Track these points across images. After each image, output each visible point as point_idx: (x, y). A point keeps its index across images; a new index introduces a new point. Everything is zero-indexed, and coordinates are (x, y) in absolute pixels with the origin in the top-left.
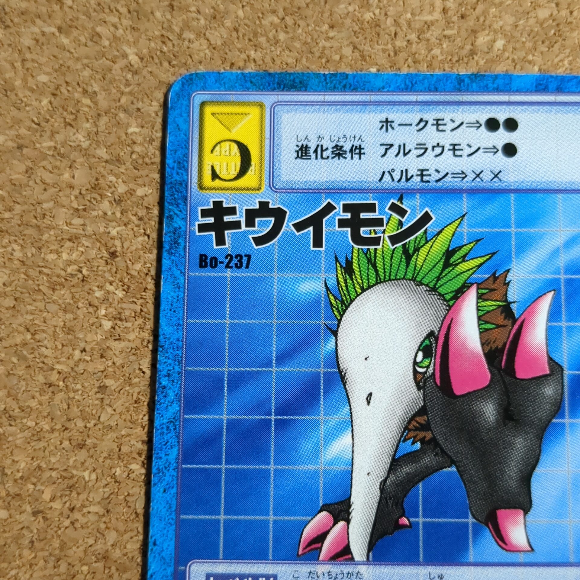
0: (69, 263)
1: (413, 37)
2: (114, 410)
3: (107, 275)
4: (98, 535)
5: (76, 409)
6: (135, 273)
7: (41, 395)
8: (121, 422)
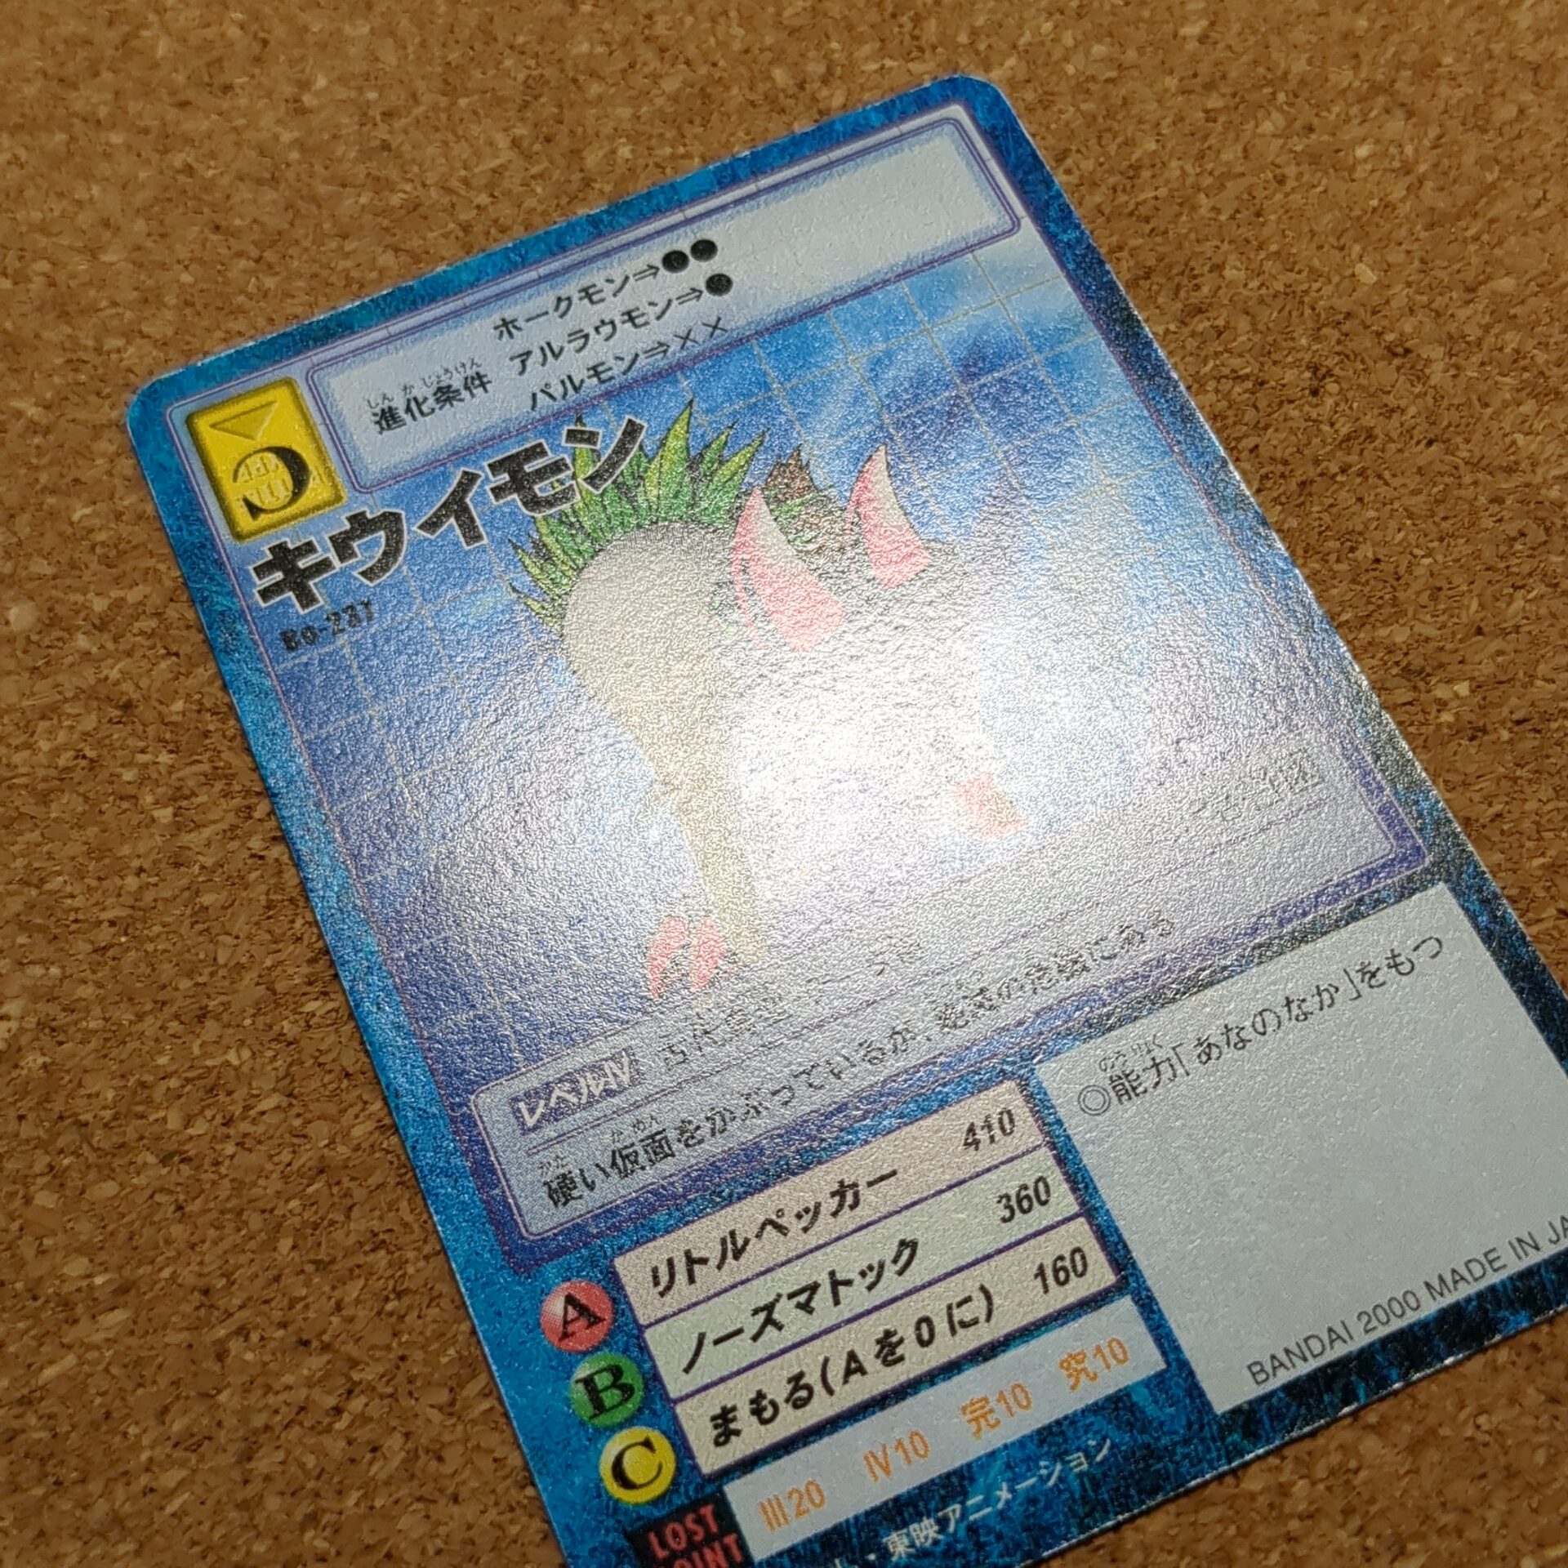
0: (56, 752)
1: (483, 199)
2: (237, 937)
3: (131, 742)
4: (295, 1140)
5: (166, 966)
6: (178, 718)
7: (94, 972)
8: (255, 950)
